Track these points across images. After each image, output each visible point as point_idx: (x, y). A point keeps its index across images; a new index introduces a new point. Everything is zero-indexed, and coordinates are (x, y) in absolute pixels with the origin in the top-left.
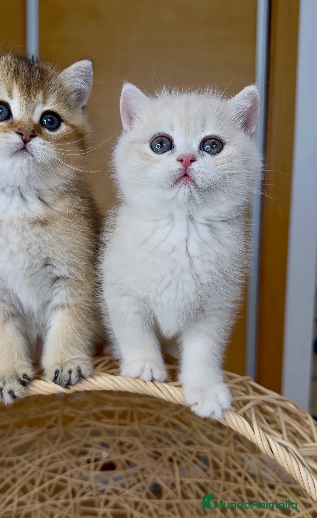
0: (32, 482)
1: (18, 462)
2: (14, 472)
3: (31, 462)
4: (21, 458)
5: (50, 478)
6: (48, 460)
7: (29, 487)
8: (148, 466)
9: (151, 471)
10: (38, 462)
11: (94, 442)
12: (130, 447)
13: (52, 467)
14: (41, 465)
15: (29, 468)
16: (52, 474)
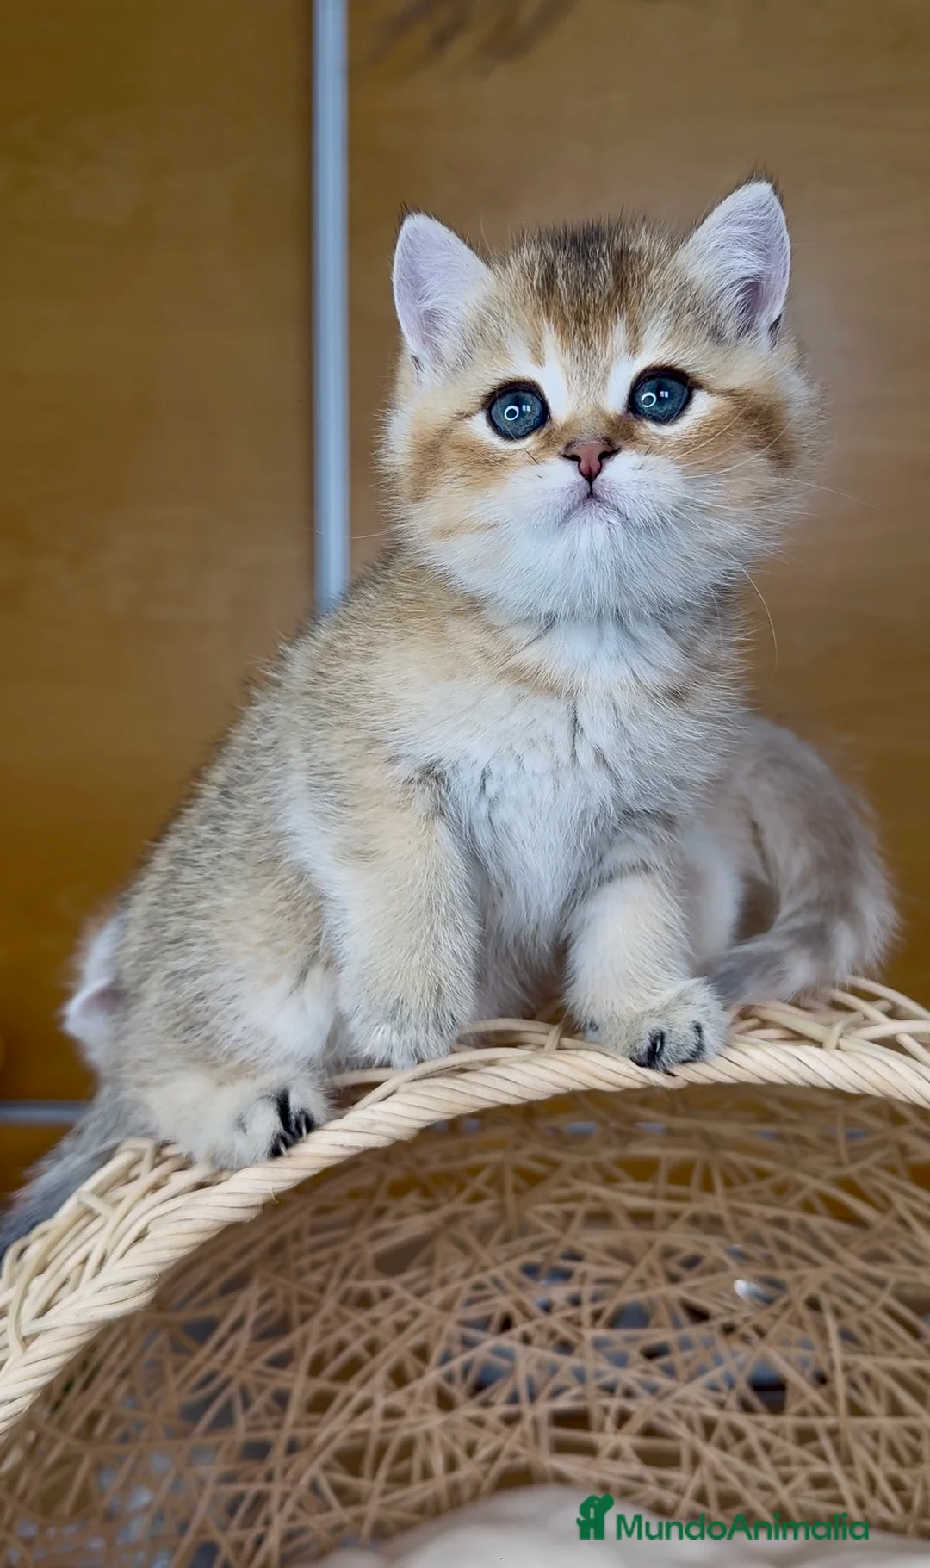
0: (422, 1353)
1: (386, 1294)
2: (375, 1322)
3: (420, 1294)
4: (394, 1284)
5: (468, 1344)
6: (466, 1293)
7: (411, 1366)
8: (746, 1320)
9: (753, 1334)
10: (439, 1296)
11: (591, 1246)
12: (692, 1263)
13: (475, 1313)
14: (447, 1306)
15: (416, 1314)
16: (473, 1333)
